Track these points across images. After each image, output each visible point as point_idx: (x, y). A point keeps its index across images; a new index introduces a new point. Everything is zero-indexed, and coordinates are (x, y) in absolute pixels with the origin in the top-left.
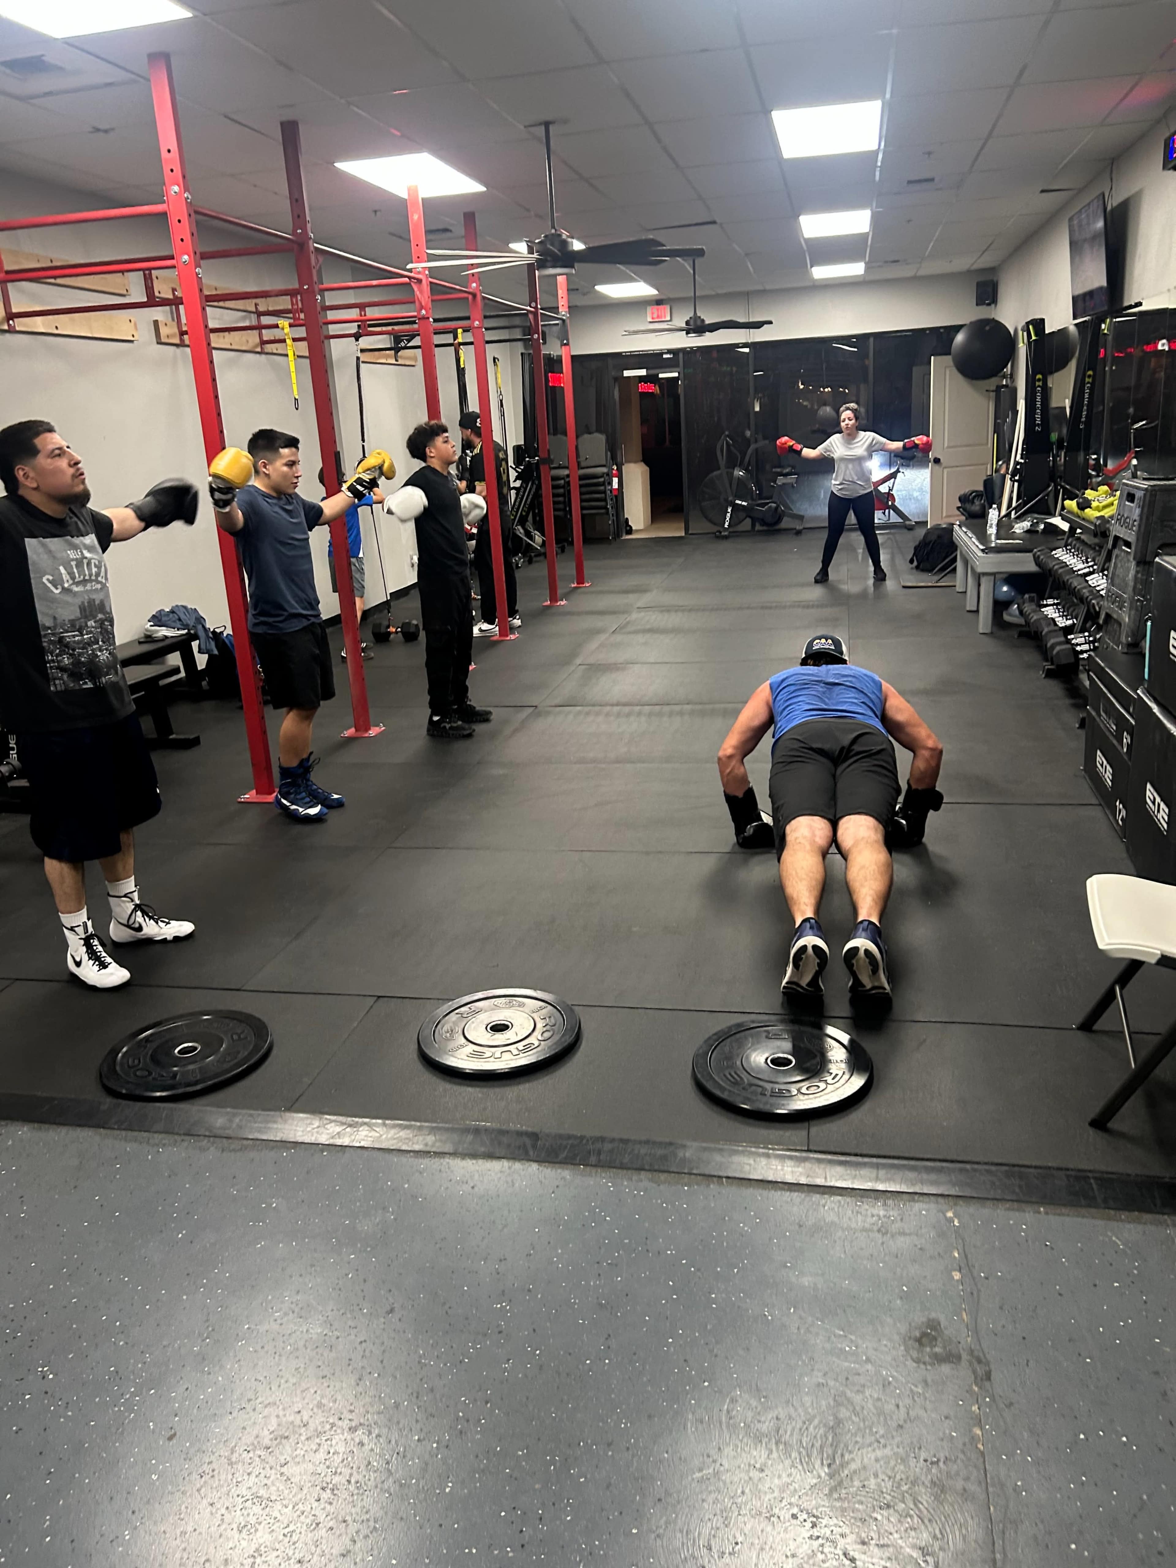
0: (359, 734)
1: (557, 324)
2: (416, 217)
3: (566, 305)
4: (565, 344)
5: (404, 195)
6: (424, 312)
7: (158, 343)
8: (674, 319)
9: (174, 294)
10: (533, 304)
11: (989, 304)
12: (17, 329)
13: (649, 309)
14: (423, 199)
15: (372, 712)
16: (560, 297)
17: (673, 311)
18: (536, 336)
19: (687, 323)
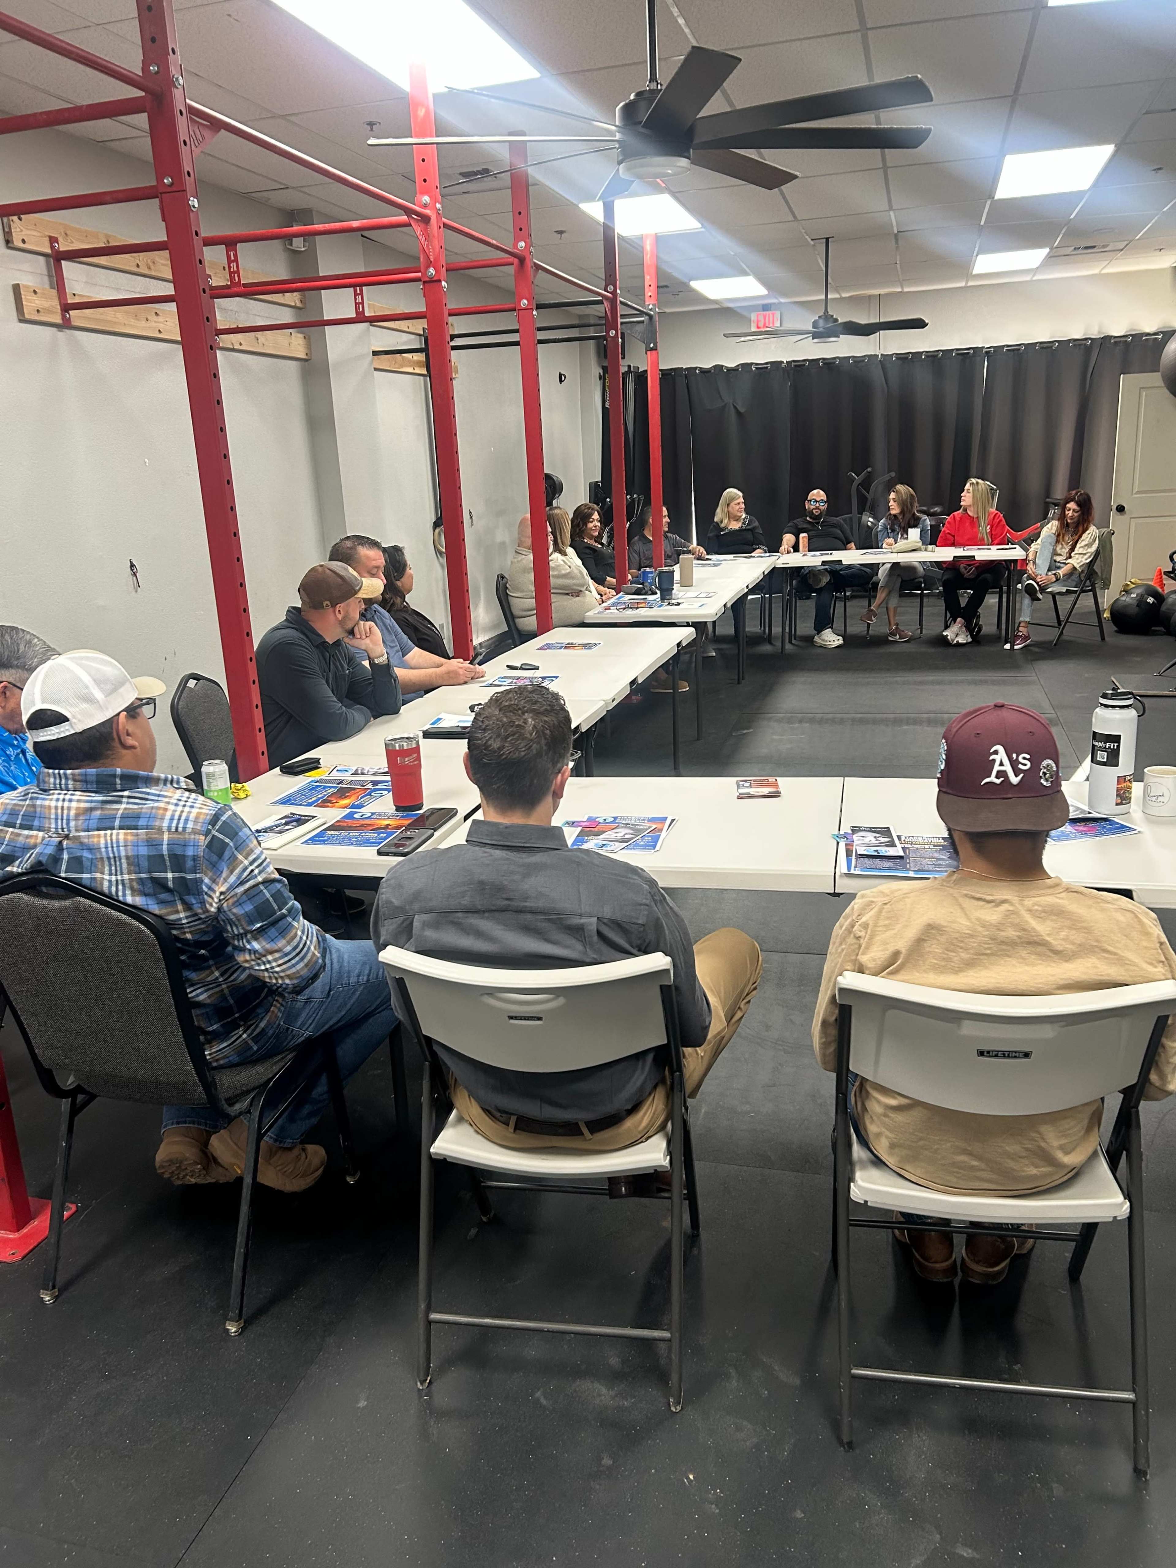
1: (642, 322)
5: (404, 84)
7: (21, 321)
9: (52, 247)
10: (611, 288)
16: (647, 285)
18: (612, 333)
19: (815, 325)
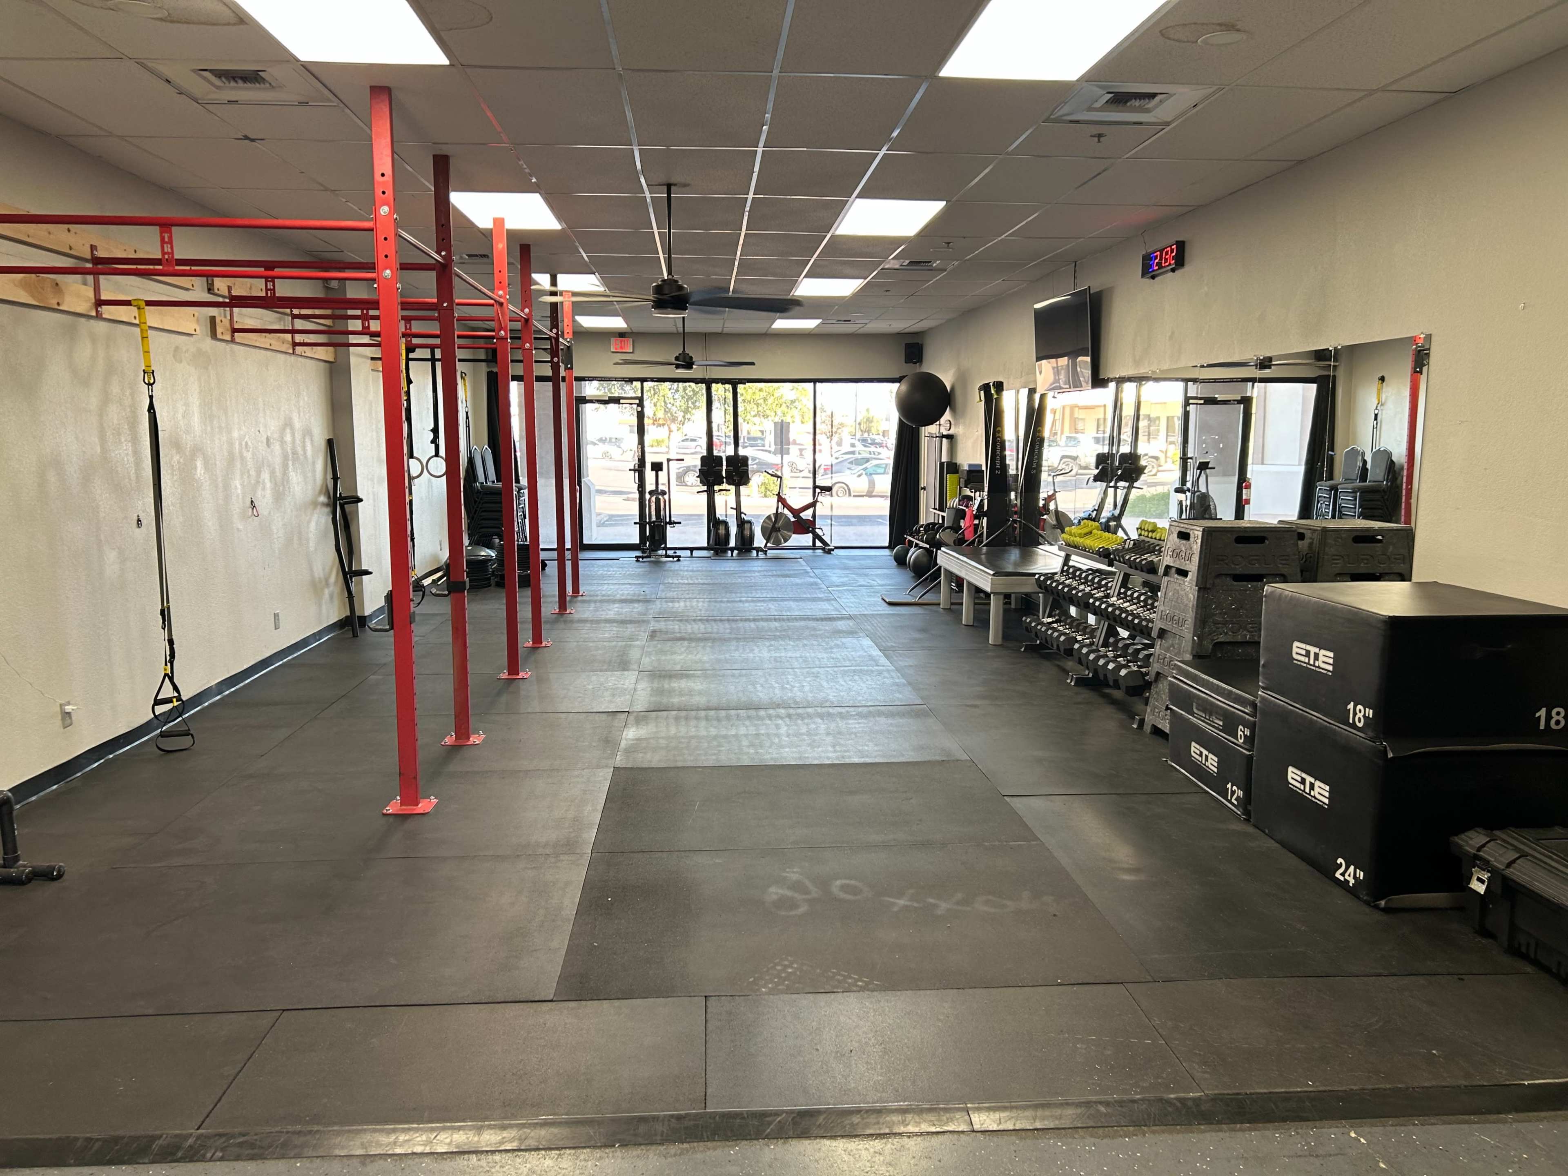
0: (461, 742)
2: (500, 246)
3: (571, 333)
4: (569, 369)
6: (502, 332)
8: (635, 351)
11: (915, 363)
12: (104, 316)
13: (612, 340)
14: (507, 230)
15: (472, 720)
17: (635, 344)
